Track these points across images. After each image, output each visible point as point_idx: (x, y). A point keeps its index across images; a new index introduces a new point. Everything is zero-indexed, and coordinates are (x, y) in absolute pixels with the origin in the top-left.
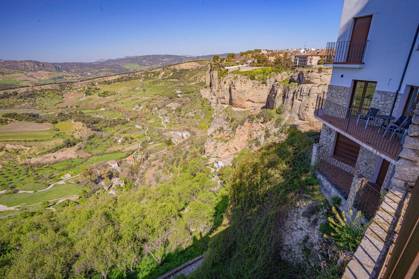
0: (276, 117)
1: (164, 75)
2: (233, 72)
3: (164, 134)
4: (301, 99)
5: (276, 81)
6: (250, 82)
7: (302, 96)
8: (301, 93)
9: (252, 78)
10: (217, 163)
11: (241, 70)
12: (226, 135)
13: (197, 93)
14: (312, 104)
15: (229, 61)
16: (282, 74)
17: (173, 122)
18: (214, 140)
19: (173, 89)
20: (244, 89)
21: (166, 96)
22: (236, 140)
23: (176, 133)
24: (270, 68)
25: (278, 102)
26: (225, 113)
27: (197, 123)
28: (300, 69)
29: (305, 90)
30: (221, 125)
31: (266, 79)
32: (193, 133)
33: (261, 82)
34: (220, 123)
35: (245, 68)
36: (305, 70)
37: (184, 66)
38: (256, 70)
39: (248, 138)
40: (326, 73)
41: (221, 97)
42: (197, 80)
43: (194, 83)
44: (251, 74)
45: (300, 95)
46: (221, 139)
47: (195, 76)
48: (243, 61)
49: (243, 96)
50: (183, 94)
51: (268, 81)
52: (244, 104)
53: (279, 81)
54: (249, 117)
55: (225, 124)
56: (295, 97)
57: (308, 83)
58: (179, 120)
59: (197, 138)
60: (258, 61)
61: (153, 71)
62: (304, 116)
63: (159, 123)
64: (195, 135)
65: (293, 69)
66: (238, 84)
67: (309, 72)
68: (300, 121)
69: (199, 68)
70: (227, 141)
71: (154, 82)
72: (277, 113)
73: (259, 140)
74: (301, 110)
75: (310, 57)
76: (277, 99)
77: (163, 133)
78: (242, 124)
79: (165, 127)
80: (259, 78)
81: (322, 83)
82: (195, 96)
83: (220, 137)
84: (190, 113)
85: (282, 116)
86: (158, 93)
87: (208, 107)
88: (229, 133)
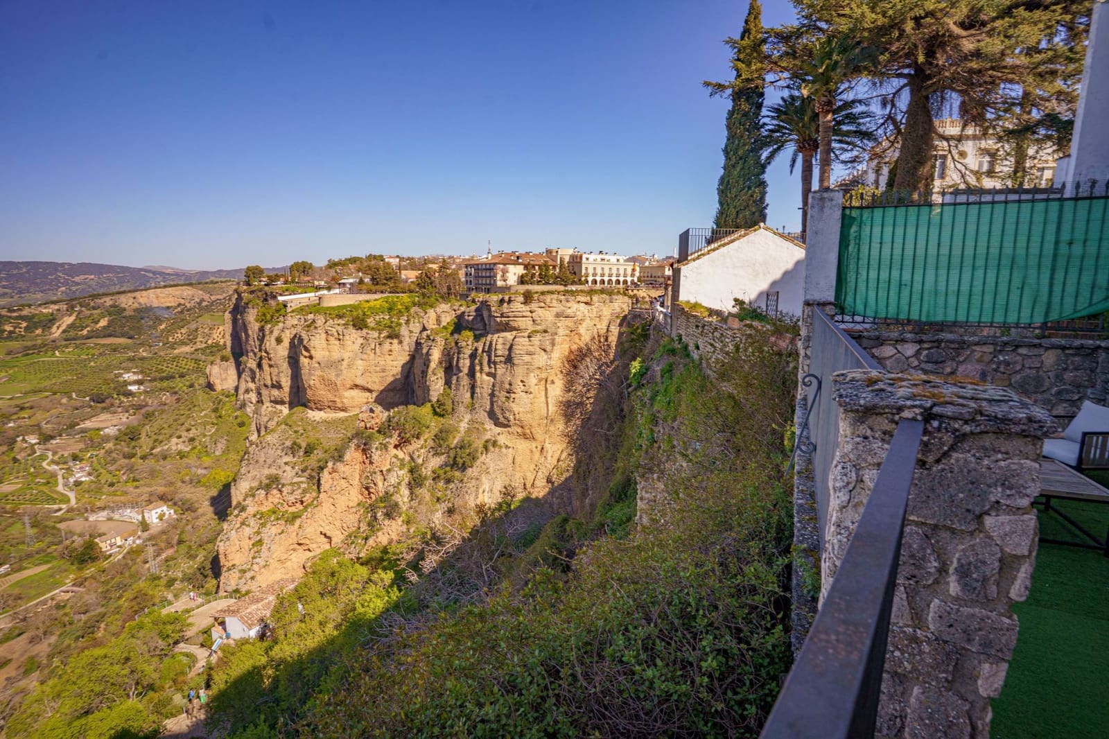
0: (435, 424)
1: (71, 326)
2: (302, 310)
3: (62, 526)
4: (493, 370)
5: (424, 329)
6: (354, 338)
7: (495, 363)
8: (489, 357)
9: (359, 324)
10: (222, 624)
11: (325, 304)
12: (292, 499)
13: (197, 379)
14: (522, 381)
15: (293, 282)
16: (438, 310)
17: (106, 477)
18: (252, 522)
19: (109, 368)
20: (336, 355)
21: (79, 393)
22: (326, 508)
23: (116, 517)
24: (405, 297)
25: (436, 385)
26: (284, 431)
27: (200, 471)
28: (481, 297)
29: (499, 347)
30: (273, 471)
31: (399, 325)
32: (186, 506)
33: (384, 334)
34: (269, 461)
35: (336, 298)
36: (494, 298)
37: (150, 298)
38: (368, 301)
39: (360, 497)
40: (543, 305)
41: (269, 383)
42: (200, 338)
43: (187, 349)
44: (355, 313)
45: (489, 362)
46: (274, 512)
47: (193, 326)
48: (333, 279)
49: (337, 375)
50: (148, 384)
51: (404, 331)
52: (340, 397)
53: (432, 329)
54: (358, 434)
55: (286, 463)
56: (478, 368)
57: (505, 330)
58: (131, 469)
59: (201, 522)
60: (373, 279)
61: (26, 312)
62: (507, 414)
63: (45, 489)
64: (194, 511)
65: (464, 296)
66: (319, 346)
67: (502, 301)
68: (498, 430)
69: (204, 304)
70: (295, 517)
71: (28, 348)
72: (435, 413)
73: (393, 498)
74: (495, 399)
75: (501, 266)
76: (431, 378)
77: (58, 526)
78: (340, 458)
79: (73, 501)
80: (378, 323)
81: (539, 328)
82: (191, 386)
83: (271, 507)
84: (174, 440)
85: (448, 421)
86: (47, 383)
87: (236, 417)
88: (300, 491)
